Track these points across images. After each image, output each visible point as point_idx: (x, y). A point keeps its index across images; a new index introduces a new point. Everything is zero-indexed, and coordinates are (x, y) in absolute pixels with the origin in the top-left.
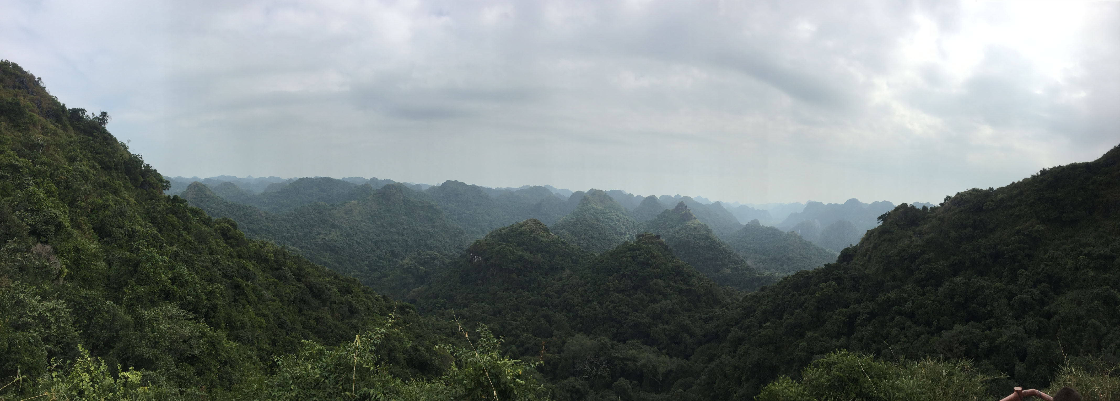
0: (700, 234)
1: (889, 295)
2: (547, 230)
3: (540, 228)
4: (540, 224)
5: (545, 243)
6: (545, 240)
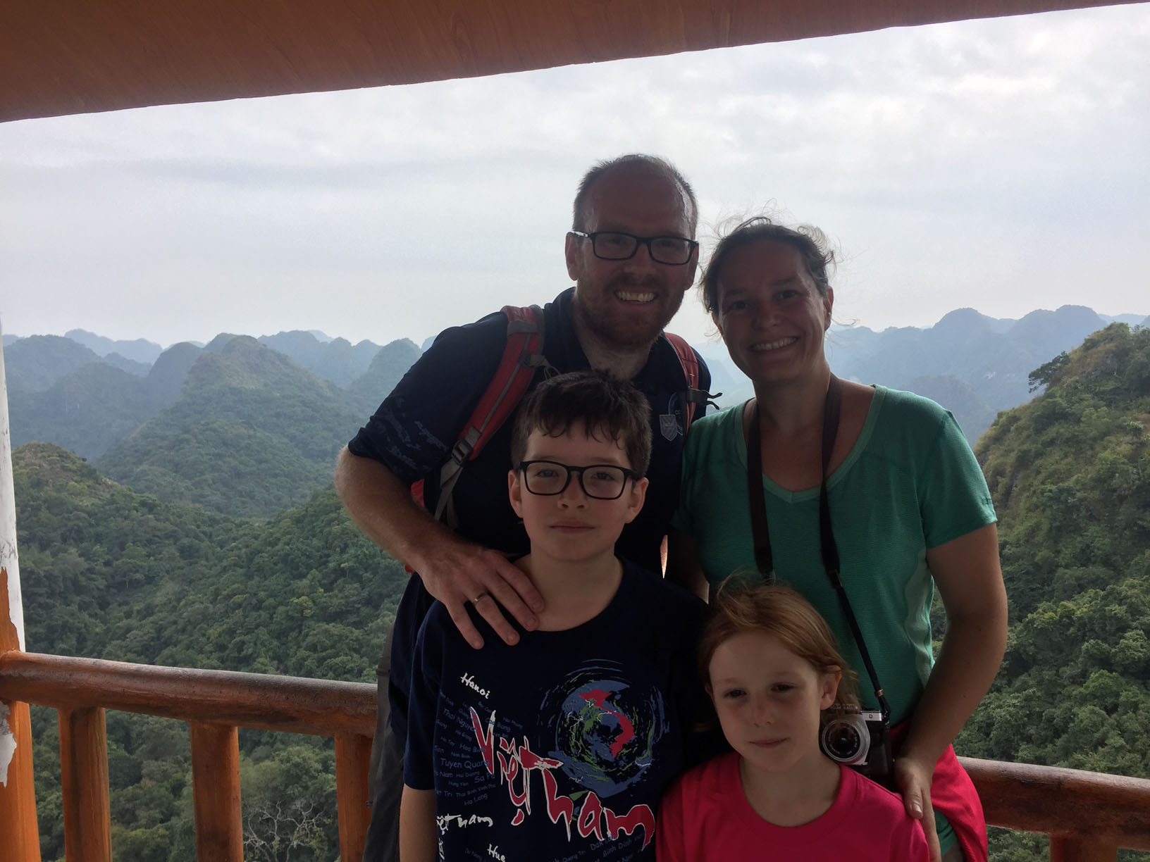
1: (1070, 605)
2: (88, 473)
3: (64, 469)
4: (63, 456)
5: (88, 513)
6: (86, 502)
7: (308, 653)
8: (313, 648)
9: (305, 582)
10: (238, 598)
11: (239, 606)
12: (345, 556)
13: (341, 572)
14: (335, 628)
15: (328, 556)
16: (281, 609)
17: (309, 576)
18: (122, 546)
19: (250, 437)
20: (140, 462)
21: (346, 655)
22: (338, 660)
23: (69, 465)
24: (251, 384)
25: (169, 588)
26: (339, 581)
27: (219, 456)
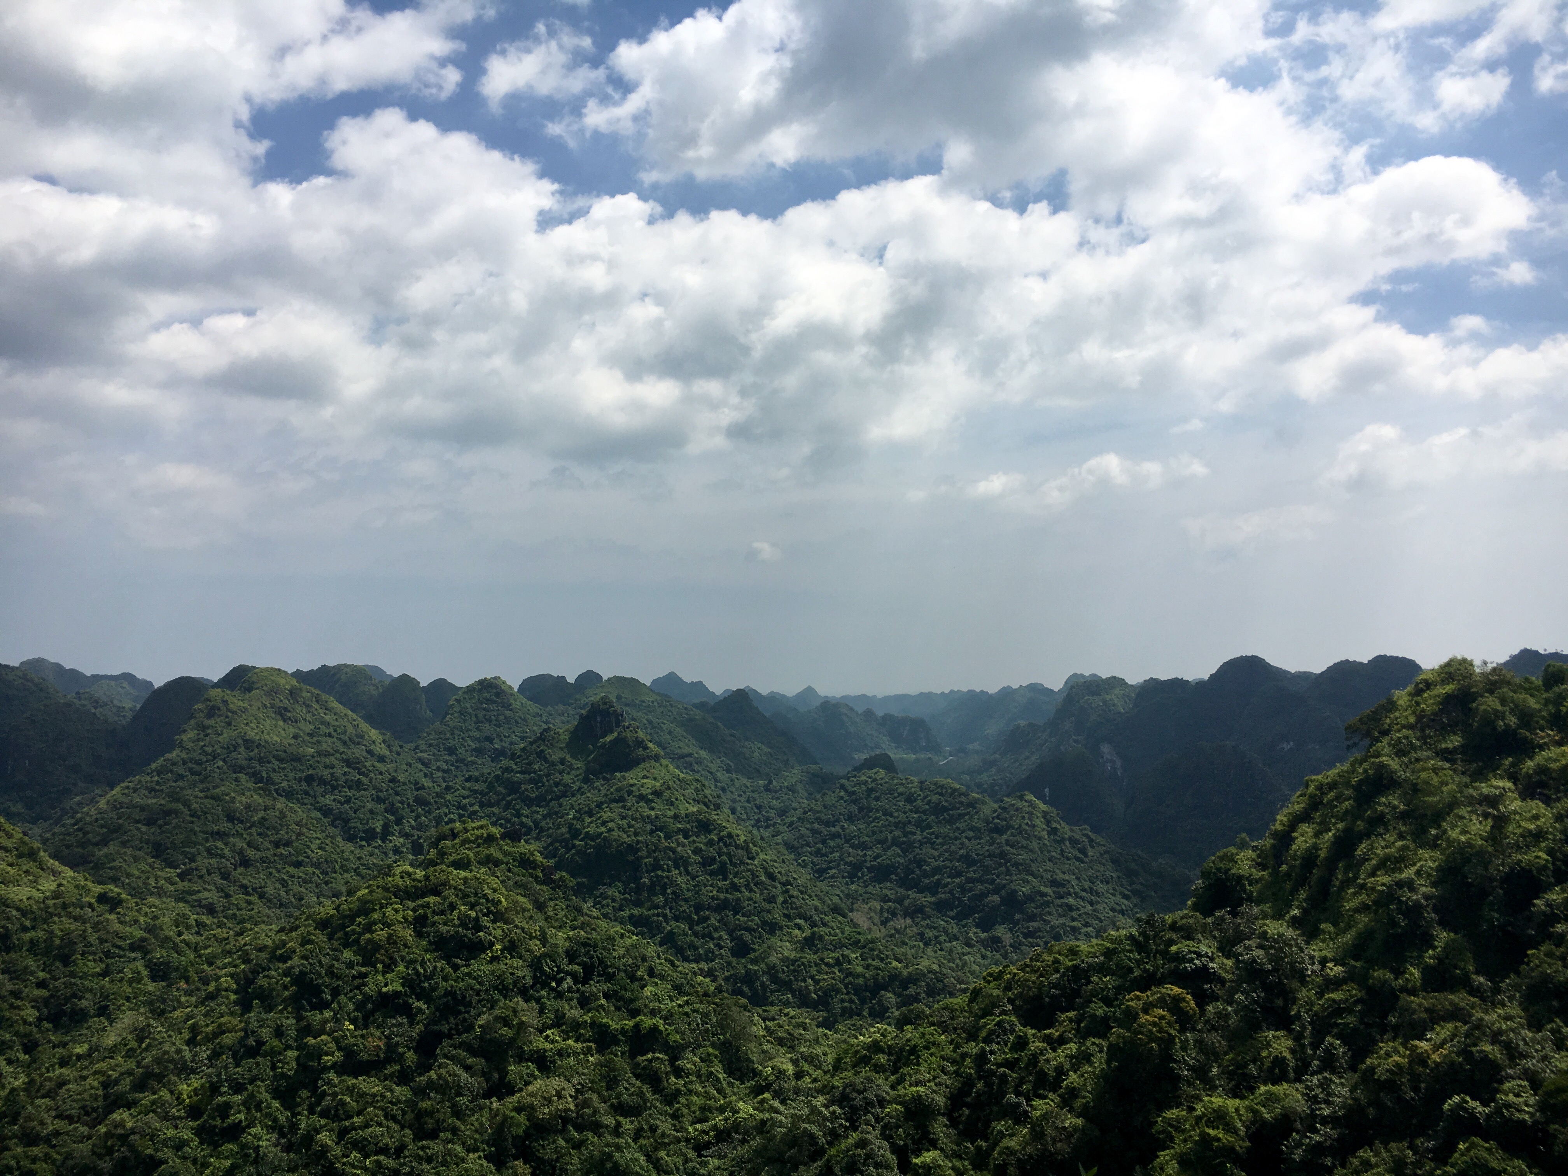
0: (676, 817)
8: (332, 1114)
9: (328, 1013)
10: (228, 1038)
11: (228, 1049)
12: (390, 976)
13: (381, 1000)
14: (366, 1084)
16: (291, 1054)
17: (334, 1006)
21: (380, 1125)
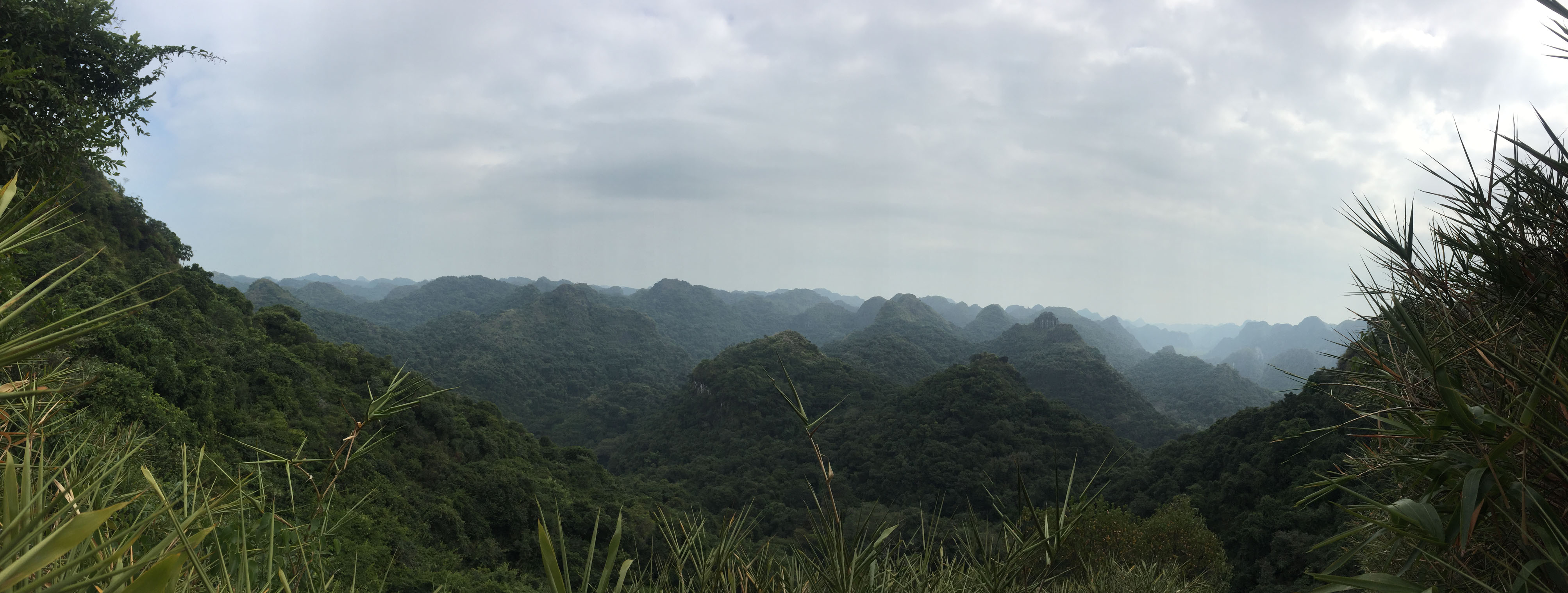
0: (1087, 362)
2: (812, 348)
3: (800, 344)
4: (801, 339)
5: (808, 368)
6: (810, 363)
7: (925, 456)
8: (930, 454)
9: (929, 416)
10: (891, 420)
11: (891, 424)
12: (953, 405)
13: (950, 414)
14: (944, 445)
15: (943, 404)
16: (914, 430)
17: (931, 414)
18: (829, 387)
19: (906, 345)
20: (845, 351)
21: (949, 461)
22: (944, 463)
23: (803, 343)
24: (910, 319)
25: (852, 411)
26: (948, 419)
27: (889, 353)
